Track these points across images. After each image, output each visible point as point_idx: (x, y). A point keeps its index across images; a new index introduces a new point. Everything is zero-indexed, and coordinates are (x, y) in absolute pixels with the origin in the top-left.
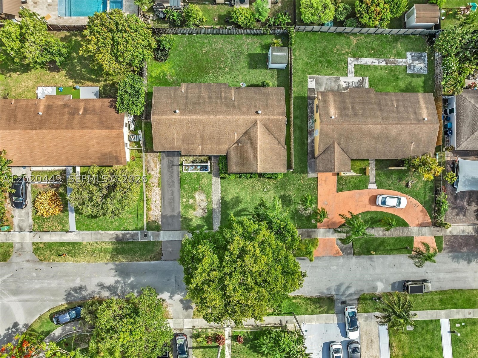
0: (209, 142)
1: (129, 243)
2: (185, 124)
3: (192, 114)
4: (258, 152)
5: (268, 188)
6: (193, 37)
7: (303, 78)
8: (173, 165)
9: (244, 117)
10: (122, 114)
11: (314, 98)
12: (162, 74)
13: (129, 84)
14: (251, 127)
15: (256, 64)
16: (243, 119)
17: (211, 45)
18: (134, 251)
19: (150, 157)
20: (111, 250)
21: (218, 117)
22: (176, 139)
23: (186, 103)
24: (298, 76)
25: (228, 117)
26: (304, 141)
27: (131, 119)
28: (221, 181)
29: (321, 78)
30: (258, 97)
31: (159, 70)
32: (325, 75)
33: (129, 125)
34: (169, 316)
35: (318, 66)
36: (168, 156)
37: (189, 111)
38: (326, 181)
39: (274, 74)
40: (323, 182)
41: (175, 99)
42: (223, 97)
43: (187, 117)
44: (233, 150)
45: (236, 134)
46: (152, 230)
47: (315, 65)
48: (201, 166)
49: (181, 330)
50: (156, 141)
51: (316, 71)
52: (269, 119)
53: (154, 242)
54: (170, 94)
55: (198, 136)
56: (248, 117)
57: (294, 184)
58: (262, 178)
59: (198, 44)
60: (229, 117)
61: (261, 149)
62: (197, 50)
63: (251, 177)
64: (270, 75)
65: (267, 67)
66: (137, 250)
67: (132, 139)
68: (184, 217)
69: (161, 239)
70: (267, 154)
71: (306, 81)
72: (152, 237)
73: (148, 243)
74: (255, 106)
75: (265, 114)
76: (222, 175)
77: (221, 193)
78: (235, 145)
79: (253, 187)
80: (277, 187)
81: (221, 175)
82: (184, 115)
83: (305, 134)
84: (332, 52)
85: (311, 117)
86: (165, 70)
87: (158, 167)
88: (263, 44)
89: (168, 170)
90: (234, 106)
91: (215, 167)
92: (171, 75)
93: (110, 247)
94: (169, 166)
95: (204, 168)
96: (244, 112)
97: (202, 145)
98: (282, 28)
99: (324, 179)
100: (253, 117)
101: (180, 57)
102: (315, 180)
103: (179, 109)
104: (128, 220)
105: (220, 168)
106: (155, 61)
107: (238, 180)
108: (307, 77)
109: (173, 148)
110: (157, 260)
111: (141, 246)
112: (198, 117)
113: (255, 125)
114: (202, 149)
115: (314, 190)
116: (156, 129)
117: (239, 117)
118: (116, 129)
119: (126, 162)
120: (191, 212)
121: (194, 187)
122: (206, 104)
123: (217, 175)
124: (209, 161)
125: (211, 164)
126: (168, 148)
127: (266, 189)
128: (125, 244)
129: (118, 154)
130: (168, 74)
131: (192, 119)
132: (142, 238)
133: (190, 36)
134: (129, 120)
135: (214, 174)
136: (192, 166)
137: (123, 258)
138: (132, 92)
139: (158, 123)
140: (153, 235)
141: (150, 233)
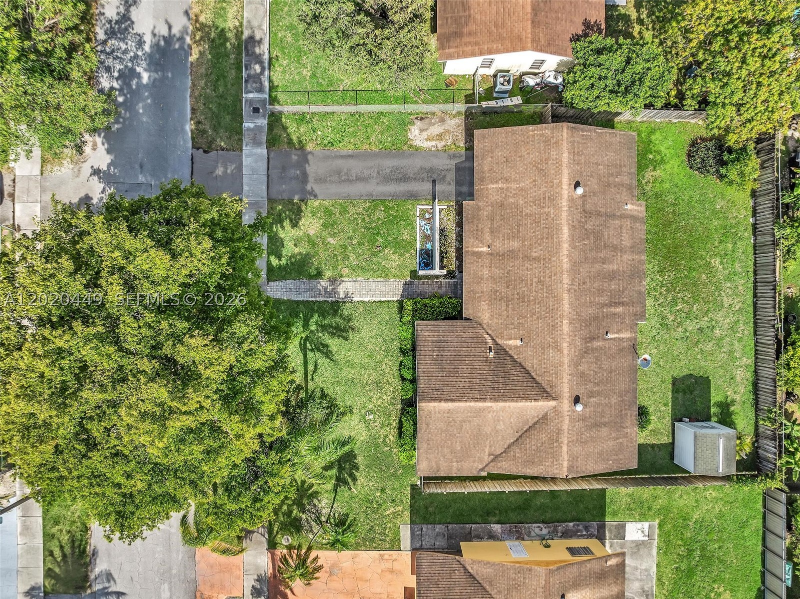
0: (497, 272)
1: (239, 69)
2: (546, 210)
3: (573, 228)
4: (472, 404)
5: (375, 421)
6: (746, 234)
7: (650, 509)
8: (434, 181)
9: (566, 366)
10: (570, 51)
11: (601, 538)
12: (659, 157)
13: (649, 69)
14: (537, 383)
15: (684, 392)
16: (561, 364)
17: (728, 279)
18: (217, 80)
19: (455, 125)
20: (222, 25)
21: (566, 296)
22: (504, 186)
23: (599, 214)
24: (655, 498)
25: (565, 322)
26: (495, 515)
27: (551, 80)
28: (393, 301)
29: (650, 554)
30: (614, 400)
31: (667, 152)
32: (658, 565)
33: (535, 74)
34: (49, 166)
35: (680, 545)
36: (458, 169)
37: (580, 222)
38: (392, 571)
39: (659, 437)
40: (388, 565)
41: (609, 185)
42: (613, 310)
43: (564, 215)
44: (477, 336)
45: (519, 343)
46: (271, 127)
47: (682, 539)
48: (432, 251)
49: (12, 196)
50: (500, 134)
51: (668, 543)
52: (559, 431)
53: (239, 132)
54: (619, 174)
55: (515, 244)
56: (565, 375)
57: (383, 490)
58: (399, 406)
59: (730, 246)
60: (566, 327)
61: (481, 410)
62: (716, 244)
63: (403, 379)
64: (660, 426)
65: (677, 419)
66: (221, 89)
67: (502, 79)
68: (304, 207)
69: (246, 150)
70: (466, 426)
71: (643, 517)
72: (252, 125)
73: (238, 117)
74: (591, 395)
75: (573, 420)
76: (409, 305)
77: (363, 302)
78: (489, 340)
79: (378, 385)
80: (377, 446)
81: (409, 303)
82: (570, 207)
83: (512, 516)
84: (714, 581)
85: (555, 531)
86: (668, 166)
87: (429, 144)
88: (732, 408)
89: (421, 168)
90: (592, 339)
91: (429, 288)
92: (655, 180)
93: (230, 23)
94: (431, 170)
95: (427, 259)
96: (577, 365)
97: (488, 254)
98: (780, 457)
99: (397, 566)
100: (566, 391)
101: (700, 202)
102: (395, 545)
103: (584, 196)
104: (296, 68)
105: (427, 301)
106: (689, 142)
107: (396, 345)
108: (653, 520)
109: (482, 180)
110: (193, 139)
111: (230, 99)
112: (566, 245)
113: (545, 393)
114: (479, 255)
115: (369, 542)
116: (533, 136)
117: (565, 352)
118: (533, 33)
119: (447, 58)
120: (316, 225)
121: (378, 234)
122: (597, 266)
123: (409, 291)
124: (444, 272)
125: (437, 277)
126: (483, 165)
127: (371, 417)
128: (236, 58)
129: (466, 39)
130: (658, 173)
131: (559, 230)
132: (250, 102)
133: (750, 228)
134: (547, 74)
135: (411, 283)
136: (432, 229)
137: (201, 54)
138: (627, 77)
139: (547, 142)
140: (258, 128)
141: (263, 122)
